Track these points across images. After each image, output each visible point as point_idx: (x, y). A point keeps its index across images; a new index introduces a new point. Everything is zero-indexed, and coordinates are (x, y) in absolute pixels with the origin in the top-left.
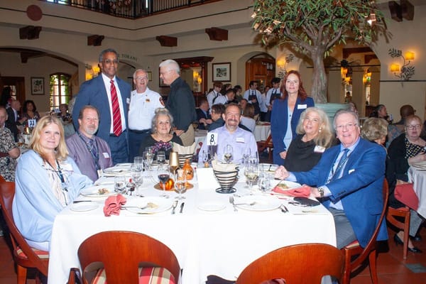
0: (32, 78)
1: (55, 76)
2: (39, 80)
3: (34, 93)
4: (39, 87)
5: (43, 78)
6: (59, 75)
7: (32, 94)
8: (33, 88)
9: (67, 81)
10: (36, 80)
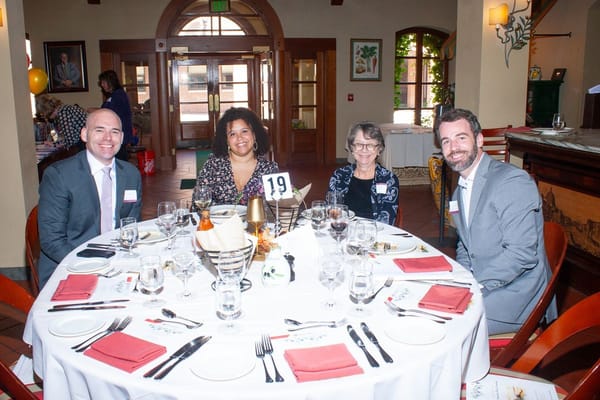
0: (353, 41)
1: (411, 37)
2: (370, 45)
3: (356, 76)
4: (368, 63)
5: (380, 41)
6: (420, 33)
7: (352, 80)
8: (356, 65)
9: (437, 47)
10: (362, 45)
